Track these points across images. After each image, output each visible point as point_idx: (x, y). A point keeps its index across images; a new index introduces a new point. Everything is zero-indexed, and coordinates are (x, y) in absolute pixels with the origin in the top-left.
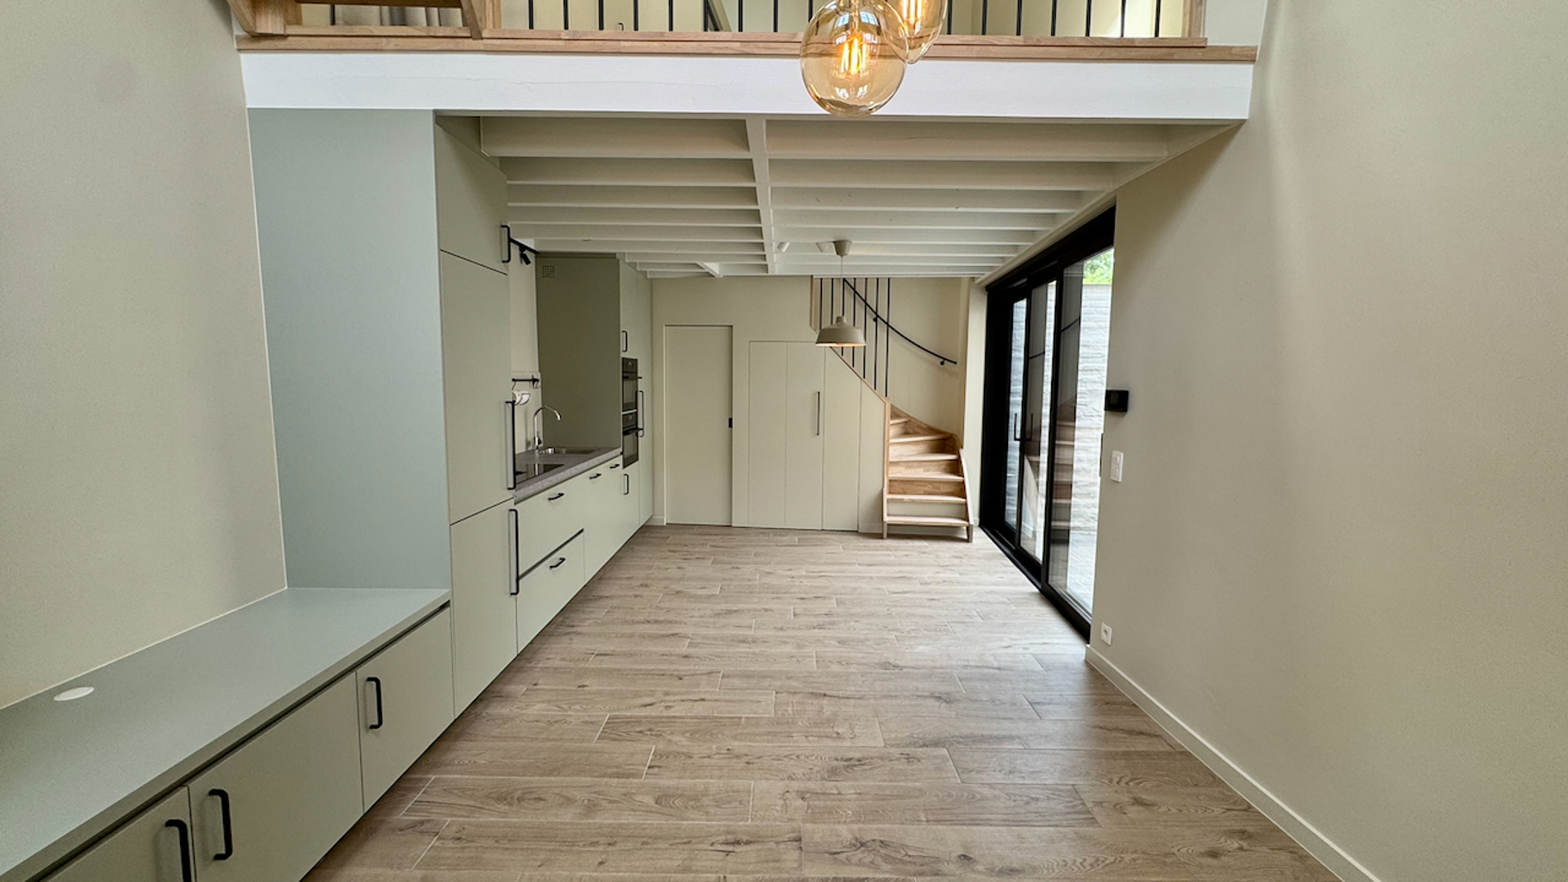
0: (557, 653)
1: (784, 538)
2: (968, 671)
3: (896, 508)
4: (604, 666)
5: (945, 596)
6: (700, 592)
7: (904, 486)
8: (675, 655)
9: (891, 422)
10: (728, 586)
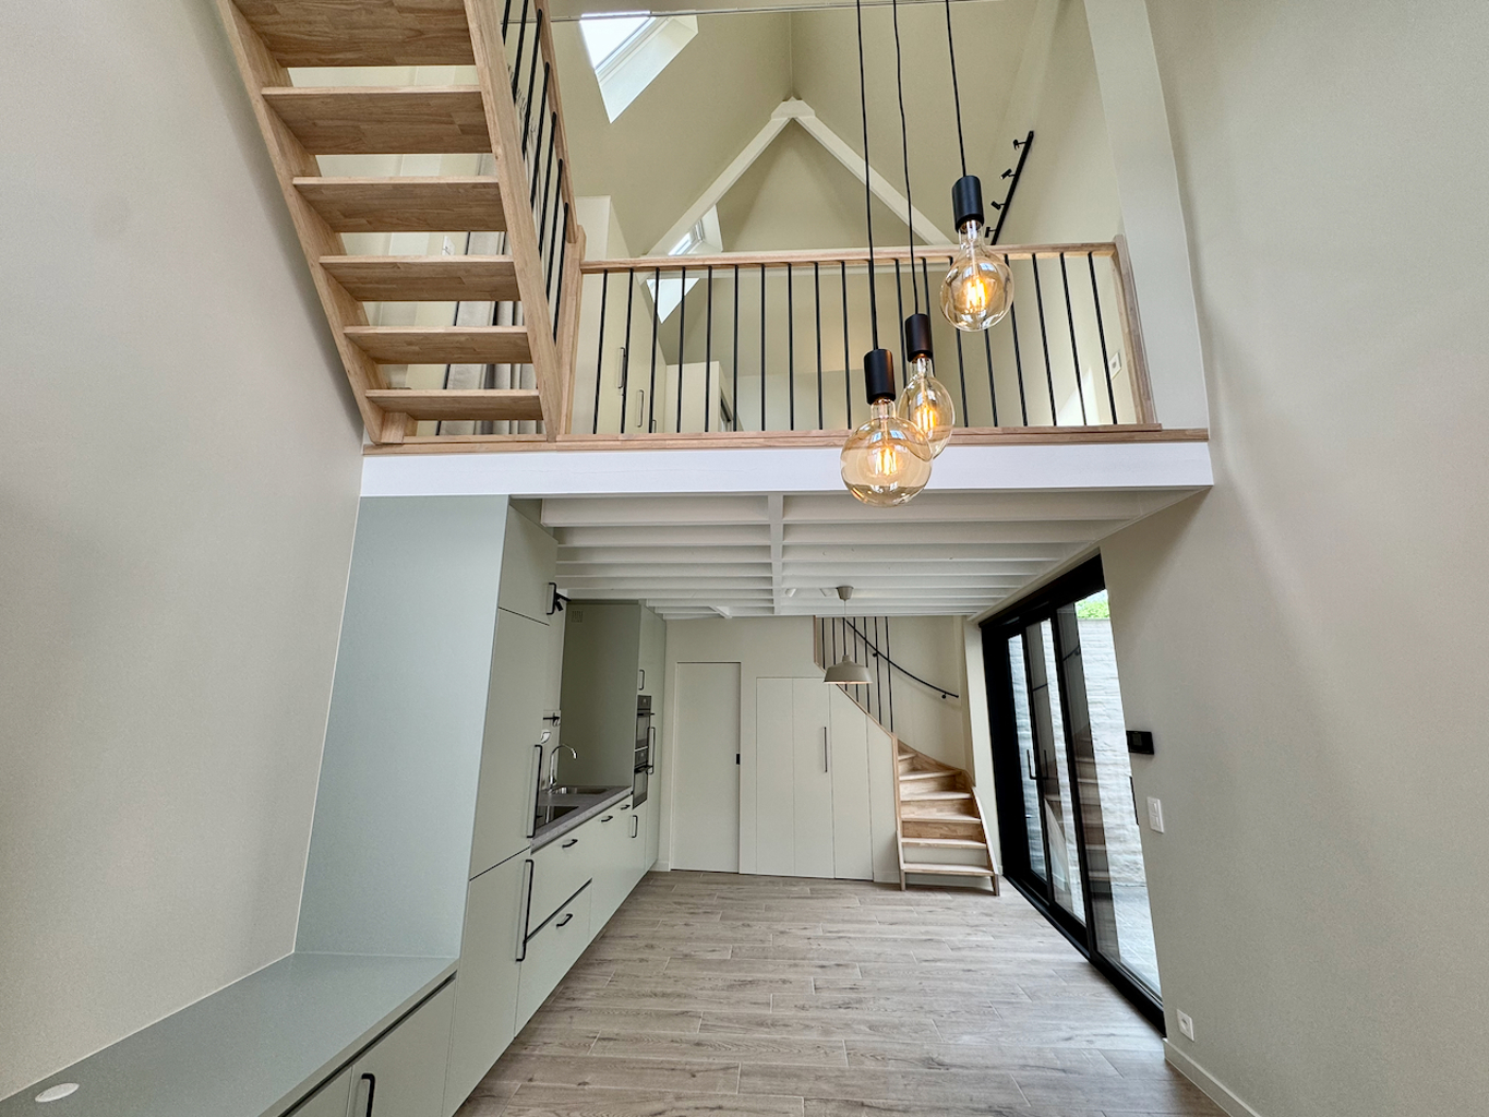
0: (556, 1037)
1: (796, 889)
2: (1027, 1073)
3: (912, 854)
4: (607, 1055)
5: (983, 966)
6: (710, 956)
7: (920, 828)
8: (687, 1042)
9: (900, 758)
10: (740, 948)
